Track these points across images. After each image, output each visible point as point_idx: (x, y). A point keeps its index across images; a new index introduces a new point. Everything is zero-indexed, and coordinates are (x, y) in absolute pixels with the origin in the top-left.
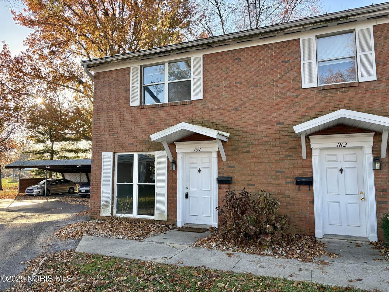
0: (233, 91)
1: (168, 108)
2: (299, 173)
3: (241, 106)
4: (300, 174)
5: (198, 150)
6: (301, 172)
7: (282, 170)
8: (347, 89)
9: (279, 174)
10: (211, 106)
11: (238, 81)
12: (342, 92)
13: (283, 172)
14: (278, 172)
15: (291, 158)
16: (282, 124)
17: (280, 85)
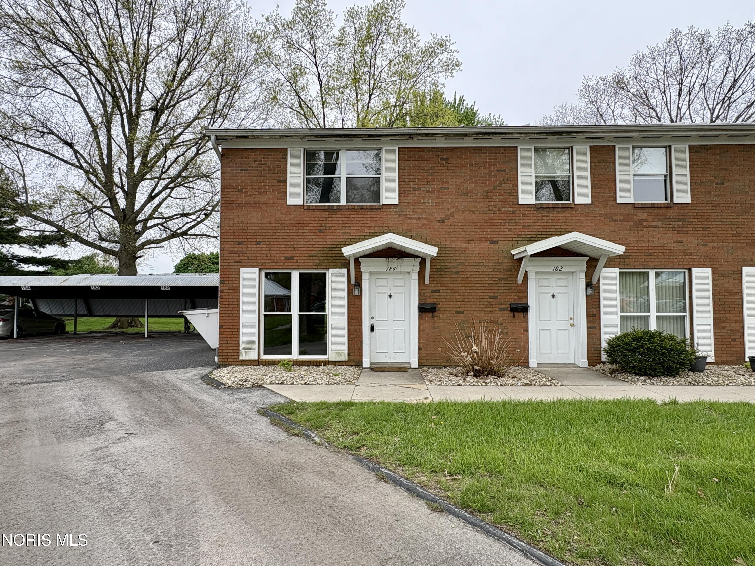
0: (438, 198)
1: (347, 212)
2: (512, 298)
3: (448, 217)
4: (514, 299)
5: (392, 270)
6: (516, 297)
7: (495, 295)
8: (562, 210)
9: (491, 300)
10: (410, 214)
11: (445, 186)
12: (559, 212)
13: (496, 297)
14: (491, 297)
15: (506, 282)
16: (496, 242)
17: (494, 198)
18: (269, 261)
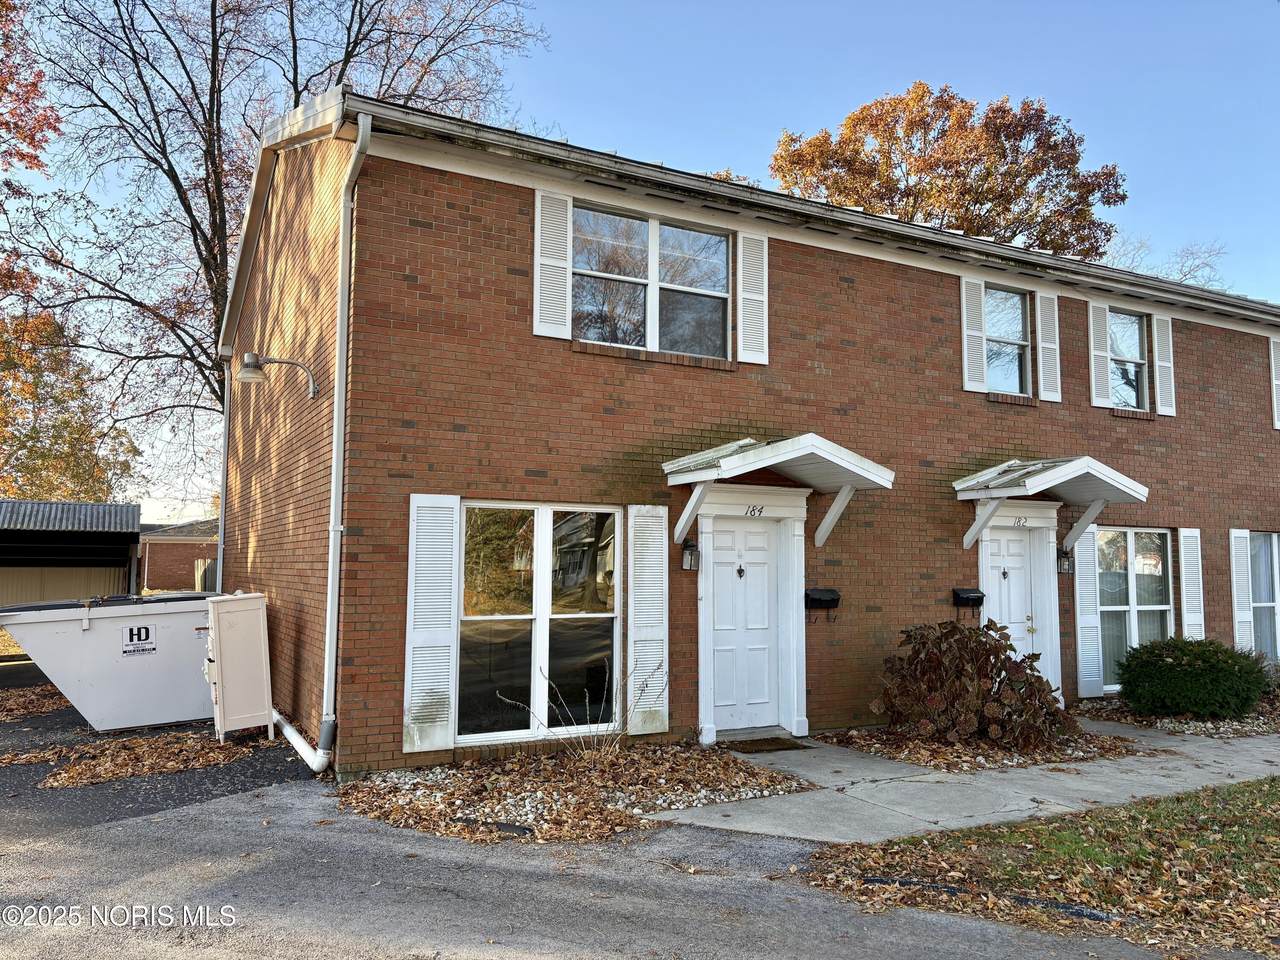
0: (836, 361)
3: (855, 403)
4: (959, 582)
5: (757, 514)
6: (961, 577)
7: (930, 572)
8: (1023, 409)
9: (925, 582)
10: (786, 388)
11: (848, 337)
13: (932, 577)
14: (923, 576)
15: (945, 545)
16: (930, 464)
17: (926, 372)
18: (485, 478)
